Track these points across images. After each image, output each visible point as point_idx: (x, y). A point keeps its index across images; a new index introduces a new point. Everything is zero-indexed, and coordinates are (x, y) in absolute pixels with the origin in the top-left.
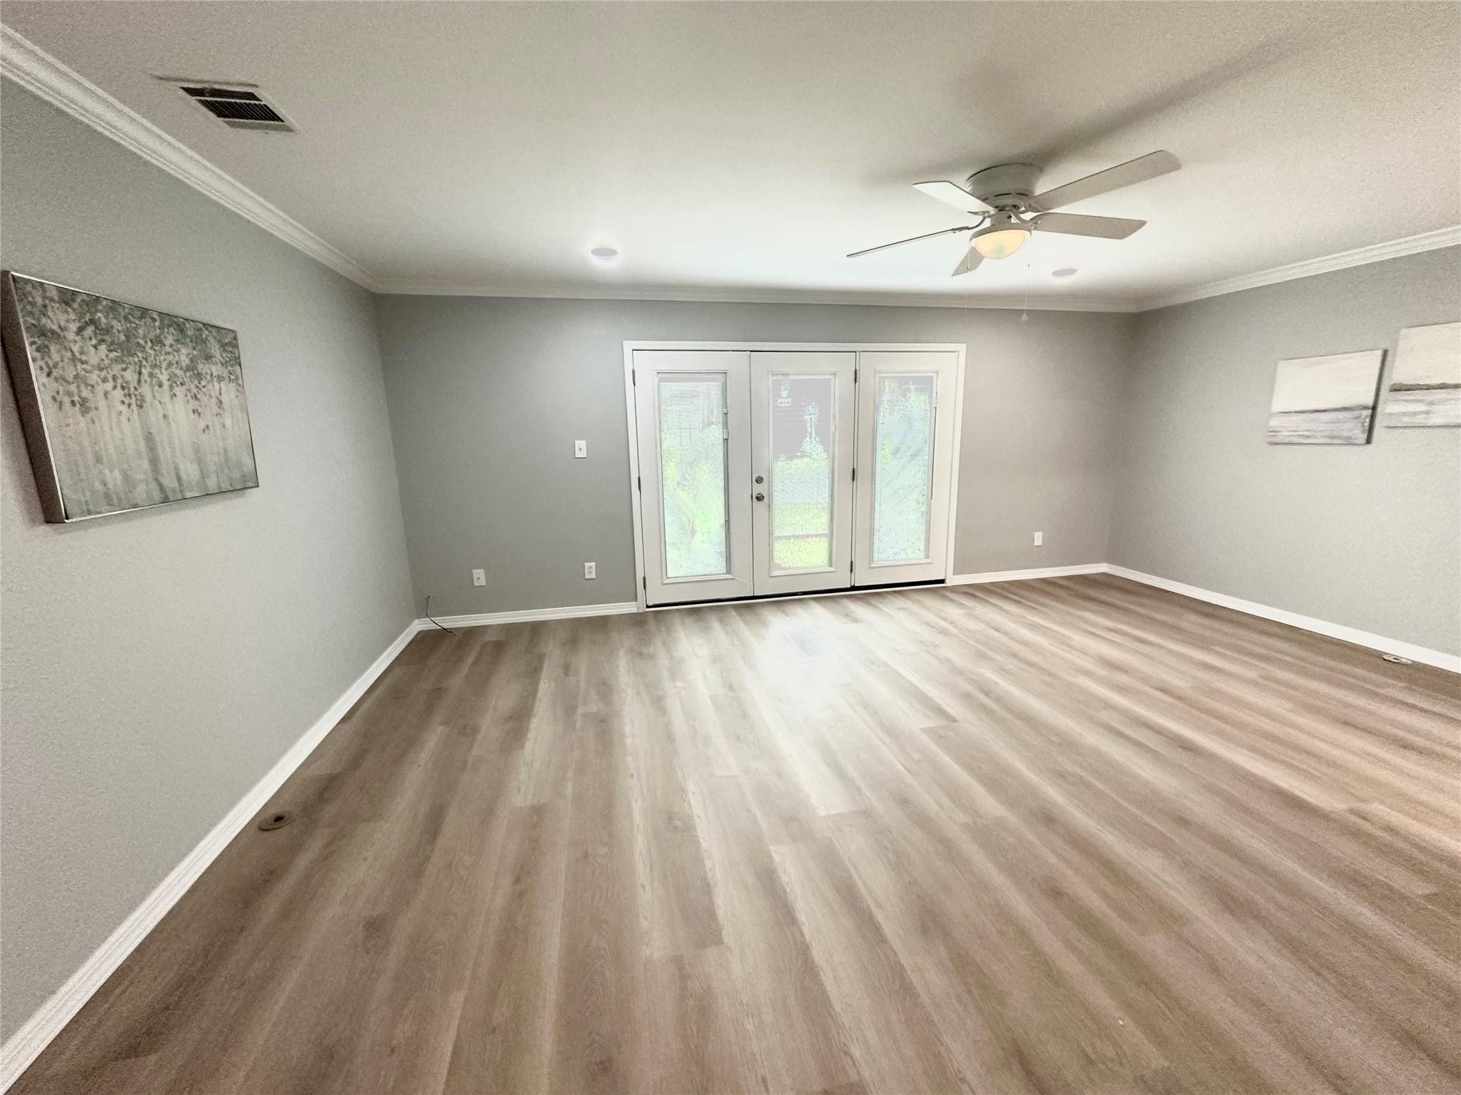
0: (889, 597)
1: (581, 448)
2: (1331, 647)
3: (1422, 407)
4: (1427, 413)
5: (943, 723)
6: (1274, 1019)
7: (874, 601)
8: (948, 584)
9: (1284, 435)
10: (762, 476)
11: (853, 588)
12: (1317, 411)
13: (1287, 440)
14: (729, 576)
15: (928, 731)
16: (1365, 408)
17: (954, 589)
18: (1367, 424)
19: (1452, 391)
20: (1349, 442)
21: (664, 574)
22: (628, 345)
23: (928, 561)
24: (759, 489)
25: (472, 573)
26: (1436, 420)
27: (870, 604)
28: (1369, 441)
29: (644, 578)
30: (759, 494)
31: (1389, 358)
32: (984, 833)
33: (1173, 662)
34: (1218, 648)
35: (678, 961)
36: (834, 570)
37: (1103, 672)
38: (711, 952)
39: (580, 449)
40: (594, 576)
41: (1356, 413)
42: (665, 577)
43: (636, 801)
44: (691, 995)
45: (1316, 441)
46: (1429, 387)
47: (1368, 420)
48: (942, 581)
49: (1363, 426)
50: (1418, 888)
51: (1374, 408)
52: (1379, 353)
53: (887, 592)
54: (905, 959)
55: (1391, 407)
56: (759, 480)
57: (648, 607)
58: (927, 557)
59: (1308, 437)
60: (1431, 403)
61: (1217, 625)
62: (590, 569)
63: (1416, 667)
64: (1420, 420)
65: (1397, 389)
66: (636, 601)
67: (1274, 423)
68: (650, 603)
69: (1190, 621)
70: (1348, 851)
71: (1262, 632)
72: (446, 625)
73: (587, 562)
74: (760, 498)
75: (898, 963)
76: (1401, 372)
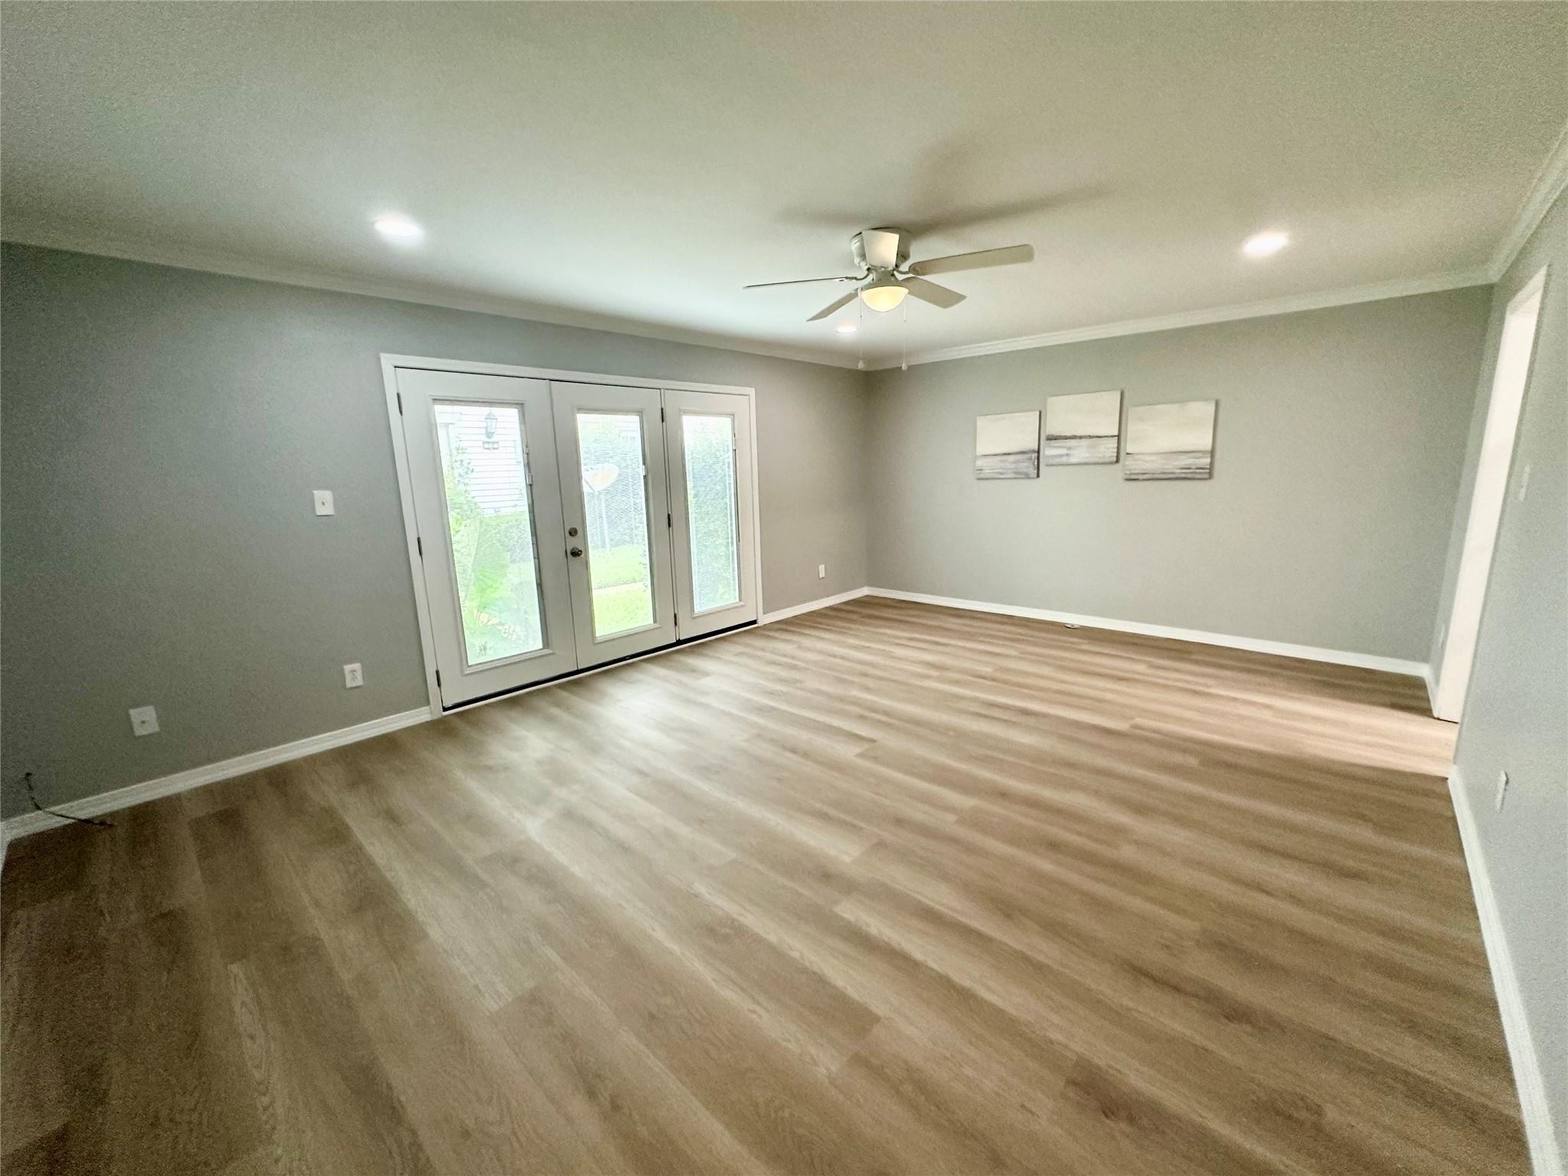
0: (717, 645)
1: (324, 502)
2: (1036, 625)
3: (1064, 451)
4: (1067, 455)
5: (867, 746)
6: (1212, 869)
7: (709, 651)
8: (760, 623)
9: (987, 472)
10: (574, 526)
11: (679, 642)
12: (1005, 454)
13: (989, 476)
14: (547, 651)
15: (861, 755)
16: (1034, 451)
17: (765, 627)
18: (1036, 463)
19: (1078, 440)
20: (1027, 477)
21: (465, 662)
22: (388, 361)
23: (742, 603)
24: (574, 543)
25: (128, 716)
26: (1073, 460)
27: (703, 655)
28: (1038, 476)
29: (437, 673)
30: (573, 549)
31: (1042, 414)
32: (976, 821)
33: (968, 654)
34: (981, 639)
35: (859, 1061)
36: (659, 626)
37: (935, 673)
38: (878, 1031)
39: (323, 504)
40: (359, 682)
41: (1029, 456)
42: (465, 666)
43: (654, 930)
44: (901, 1082)
45: (1008, 476)
46: (1066, 438)
47: (1036, 461)
48: (754, 622)
49: (1034, 465)
50: (1192, 761)
51: (1038, 452)
52: (1038, 413)
53: (710, 641)
54: (1018, 947)
55: (1049, 451)
56: (573, 532)
57: (445, 709)
58: (740, 600)
59: (1002, 474)
60: (1069, 448)
61: (965, 621)
62: (354, 674)
63: (1083, 629)
64: (1064, 460)
65: (1050, 438)
66: (428, 703)
67: (979, 463)
68: (448, 704)
69: (952, 623)
70: (1152, 752)
71: (996, 622)
72: (83, 815)
73: (346, 664)
74: (576, 553)
75: (1016, 952)
76: (1051, 428)
